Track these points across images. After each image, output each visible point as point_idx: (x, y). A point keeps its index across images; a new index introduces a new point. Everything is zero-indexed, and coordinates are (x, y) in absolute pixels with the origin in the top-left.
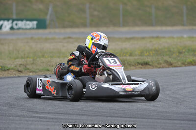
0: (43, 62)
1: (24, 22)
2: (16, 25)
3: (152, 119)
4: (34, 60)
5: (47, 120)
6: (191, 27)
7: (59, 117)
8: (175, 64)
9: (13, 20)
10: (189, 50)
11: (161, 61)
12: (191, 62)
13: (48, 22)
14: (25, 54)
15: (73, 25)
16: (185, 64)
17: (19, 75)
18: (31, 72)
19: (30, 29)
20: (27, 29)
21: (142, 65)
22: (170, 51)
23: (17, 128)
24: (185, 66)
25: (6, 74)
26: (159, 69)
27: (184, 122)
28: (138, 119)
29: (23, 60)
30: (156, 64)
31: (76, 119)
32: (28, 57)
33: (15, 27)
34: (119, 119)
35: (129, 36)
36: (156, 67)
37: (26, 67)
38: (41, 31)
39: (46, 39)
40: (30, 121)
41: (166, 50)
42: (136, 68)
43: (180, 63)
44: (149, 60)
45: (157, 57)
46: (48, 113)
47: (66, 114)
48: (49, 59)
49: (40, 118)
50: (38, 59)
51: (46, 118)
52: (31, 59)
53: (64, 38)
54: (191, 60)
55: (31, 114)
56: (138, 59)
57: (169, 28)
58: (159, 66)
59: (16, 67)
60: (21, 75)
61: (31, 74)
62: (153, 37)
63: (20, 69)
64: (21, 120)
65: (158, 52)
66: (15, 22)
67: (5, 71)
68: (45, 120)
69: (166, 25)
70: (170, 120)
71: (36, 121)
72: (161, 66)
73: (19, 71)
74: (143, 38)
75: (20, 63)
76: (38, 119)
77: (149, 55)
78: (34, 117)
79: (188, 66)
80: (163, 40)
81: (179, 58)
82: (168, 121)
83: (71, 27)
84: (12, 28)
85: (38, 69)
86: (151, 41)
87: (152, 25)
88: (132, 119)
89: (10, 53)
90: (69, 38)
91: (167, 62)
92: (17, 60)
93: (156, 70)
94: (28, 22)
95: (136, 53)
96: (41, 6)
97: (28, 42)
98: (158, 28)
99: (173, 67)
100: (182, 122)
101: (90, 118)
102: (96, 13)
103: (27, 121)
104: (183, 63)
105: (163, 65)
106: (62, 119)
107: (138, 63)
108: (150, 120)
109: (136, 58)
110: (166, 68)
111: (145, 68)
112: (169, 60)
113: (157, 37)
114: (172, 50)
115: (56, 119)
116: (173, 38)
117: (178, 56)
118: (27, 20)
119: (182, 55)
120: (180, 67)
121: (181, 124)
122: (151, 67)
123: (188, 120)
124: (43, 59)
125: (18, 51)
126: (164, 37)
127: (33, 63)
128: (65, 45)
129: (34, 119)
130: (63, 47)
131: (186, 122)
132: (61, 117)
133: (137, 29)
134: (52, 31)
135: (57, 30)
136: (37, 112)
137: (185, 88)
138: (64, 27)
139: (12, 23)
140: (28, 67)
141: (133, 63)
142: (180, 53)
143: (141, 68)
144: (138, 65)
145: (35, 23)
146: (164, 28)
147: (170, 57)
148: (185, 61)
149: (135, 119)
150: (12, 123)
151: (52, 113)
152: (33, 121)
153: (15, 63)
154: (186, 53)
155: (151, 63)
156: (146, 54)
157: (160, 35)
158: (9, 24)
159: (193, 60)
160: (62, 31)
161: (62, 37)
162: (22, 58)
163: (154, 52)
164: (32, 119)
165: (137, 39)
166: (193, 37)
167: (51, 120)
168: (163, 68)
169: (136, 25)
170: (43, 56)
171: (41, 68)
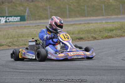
0: (23, 40)
1: (13, 17)
2: (8, 19)
3: (83, 70)
4: (17, 39)
5: (24, 73)
6: (107, 17)
7: (30, 71)
8: (97, 38)
9: (7, 17)
10: (105, 30)
11: (89, 37)
12: (107, 36)
13: (26, 17)
14: (12, 36)
15: (41, 18)
16: (103, 38)
17: (9, 48)
18: (16, 46)
19: (16, 21)
20: (14, 22)
21: (79, 39)
22: (95, 31)
23: (6, 78)
24: (103, 39)
25: (1, 48)
26: (88, 42)
27: (101, 71)
28: (75, 71)
29: (12, 39)
30: (87, 38)
31: (40, 72)
32: (14, 38)
33: (8, 21)
34: (65, 71)
35: (72, 23)
36: (87, 40)
37: (13, 43)
38: (22, 22)
39: (25, 27)
40: (14, 74)
41: (93, 30)
42: (76, 41)
43: (100, 37)
44: (83, 36)
45: (87, 34)
46: (24, 69)
47: (34, 69)
48: (26, 38)
49: (20, 72)
50: (20, 39)
51: (23, 72)
52: (16, 39)
53: (36, 26)
54: (107, 35)
55: (15, 70)
56: (76, 36)
57: (95, 18)
58: (88, 39)
59: (7, 43)
60: (10, 48)
61: (16, 47)
62: (86, 23)
63: (9, 45)
64: (9, 74)
65: (88, 32)
66: (8, 18)
67: (1, 46)
68: (22, 73)
69: (93, 16)
70: (93, 70)
71: (17, 74)
72: (90, 40)
73: (9, 46)
74: (80, 24)
75: (9, 41)
76: (18, 73)
77: (83, 34)
78: (16, 72)
79: (105, 39)
80: (92, 25)
81: (100, 35)
82: (92, 71)
83: (40, 19)
84: (6, 22)
85: (20, 44)
86: (84, 26)
87: (85, 16)
88: (72, 71)
89: (4, 36)
90: (38, 25)
91: (93, 37)
92: (8, 39)
93: (87, 42)
94: (15, 18)
95: (76, 33)
96: (22, 9)
97: (15, 29)
98: (89, 18)
99: (96, 40)
100: (100, 71)
101: (48, 71)
102: (53, 11)
103: (12, 74)
104: (102, 37)
105: (91, 39)
106: (32, 72)
107: (77, 38)
108: (82, 71)
109: (75, 35)
110: (93, 40)
111: (80, 41)
112: (94, 36)
113: (88, 23)
114: (96, 30)
115: (29, 72)
116: (97, 23)
117: (100, 34)
118: (14, 16)
119: (102, 33)
120: (100, 39)
121: (99, 72)
122: (84, 40)
123: (103, 70)
124: (23, 39)
125: (9, 35)
126: (92, 23)
127: (17, 41)
128: (36, 30)
129: (16, 73)
130: (35, 31)
131: (102, 71)
132: (32, 71)
133: (77, 19)
134: (29, 22)
135: (31, 22)
136: (18, 69)
137: (103, 52)
138: (35, 20)
139: (6, 18)
140: (14, 43)
141: (74, 39)
142: (101, 32)
143: (79, 41)
144: (76, 40)
145: (19, 18)
146: (92, 18)
147: (95, 34)
148: (103, 36)
149: (73, 71)
150: (3, 76)
151: (27, 69)
152: (15, 74)
153: (7, 41)
154: (104, 32)
155: (84, 38)
156: (81, 33)
157: (89, 22)
158: (4, 19)
159: (108, 35)
160: (34, 22)
161: (34, 25)
162: (11, 38)
163: (86, 32)
164: (15, 73)
165: (77, 24)
166: (108, 22)
167: (26, 73)
168: (91, 40)
169: (77, 17)
170: (23, 37)
171: (21, 44)
